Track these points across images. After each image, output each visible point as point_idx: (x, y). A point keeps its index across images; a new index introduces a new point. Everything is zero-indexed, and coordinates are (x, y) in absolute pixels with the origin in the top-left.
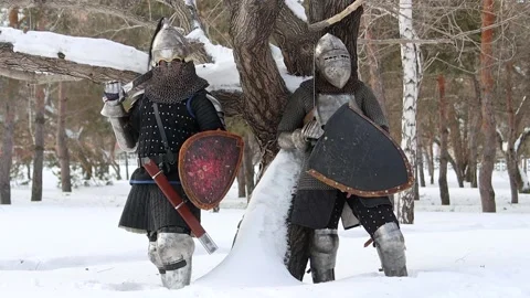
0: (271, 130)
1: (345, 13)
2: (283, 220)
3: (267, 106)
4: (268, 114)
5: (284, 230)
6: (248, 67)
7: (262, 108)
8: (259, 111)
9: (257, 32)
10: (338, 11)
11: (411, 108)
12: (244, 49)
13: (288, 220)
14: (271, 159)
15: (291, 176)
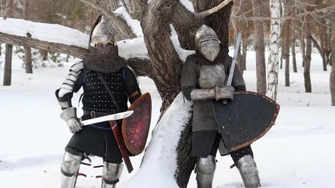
0: (168, 86)
1: (220, 6)
2: (175, 149)
3: (166, 70)
4: (167, 76)
5: (175, 155)
6: (153, 47)
7: (163, 72)
8: (160, 74)
9: (159, 27)
10: (216, 5)
11: (275, 42)
12: (151, 37)
13: (178, 149)
14: (168, 106)
15: (181, 119)
